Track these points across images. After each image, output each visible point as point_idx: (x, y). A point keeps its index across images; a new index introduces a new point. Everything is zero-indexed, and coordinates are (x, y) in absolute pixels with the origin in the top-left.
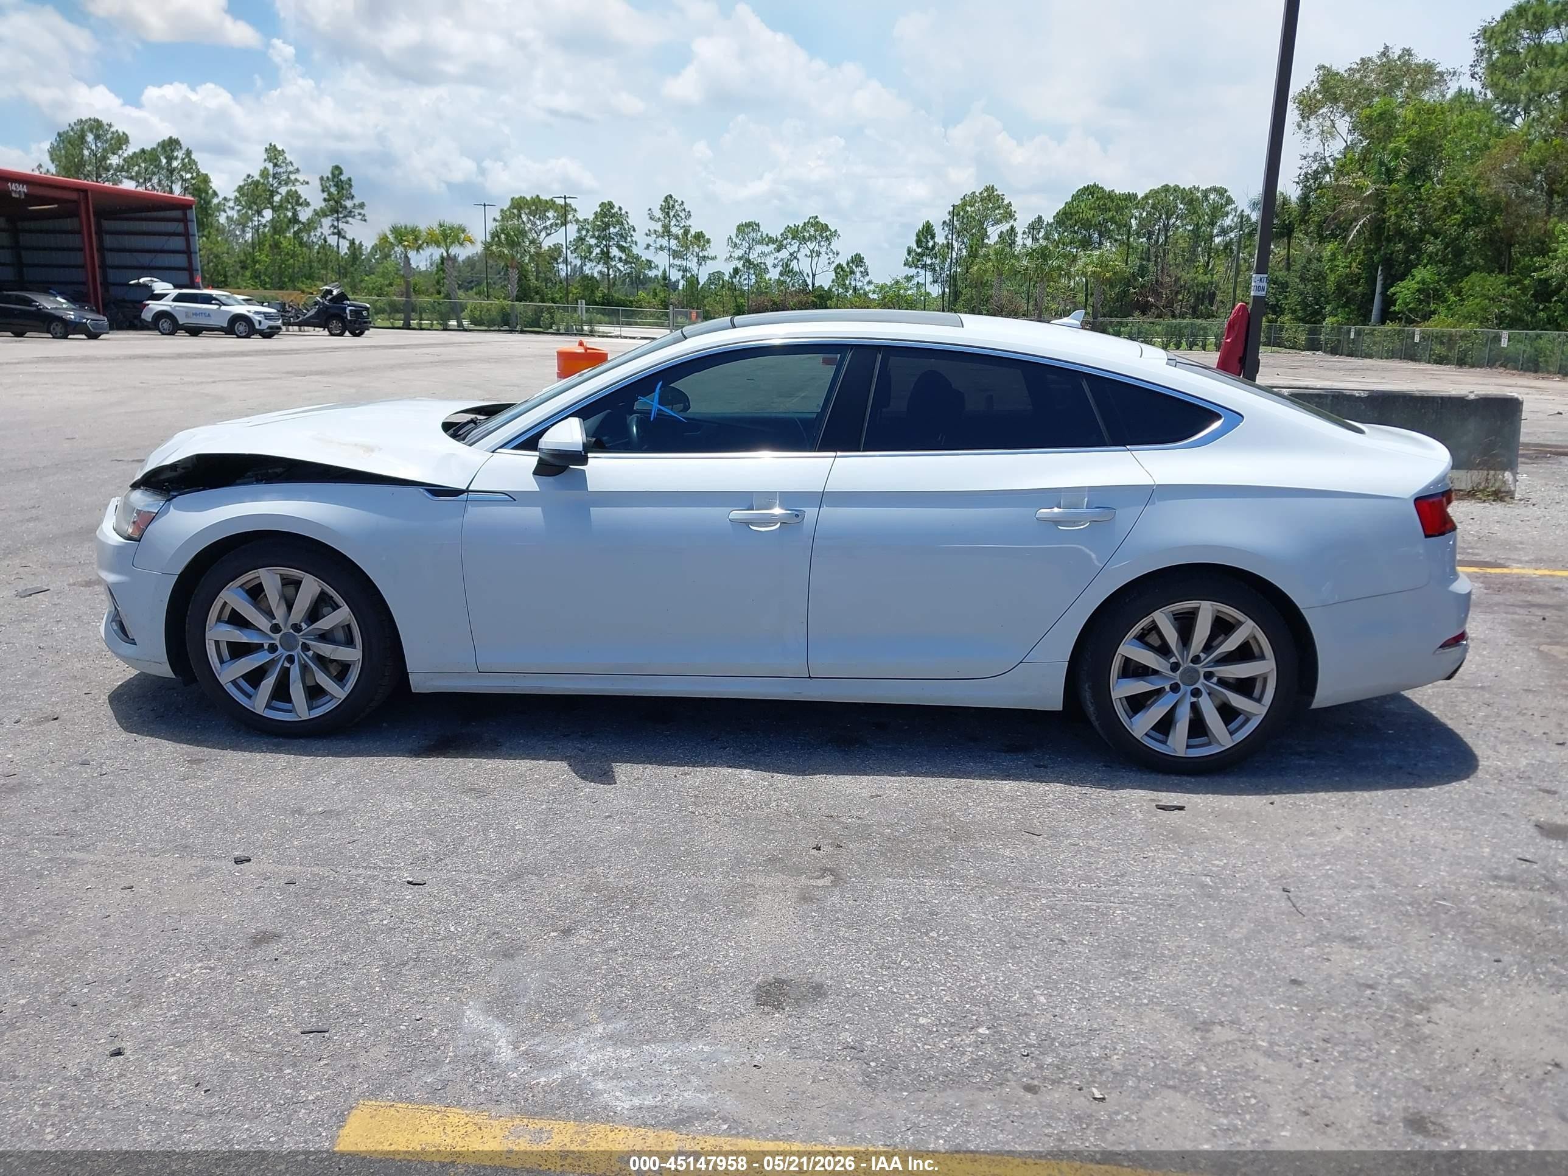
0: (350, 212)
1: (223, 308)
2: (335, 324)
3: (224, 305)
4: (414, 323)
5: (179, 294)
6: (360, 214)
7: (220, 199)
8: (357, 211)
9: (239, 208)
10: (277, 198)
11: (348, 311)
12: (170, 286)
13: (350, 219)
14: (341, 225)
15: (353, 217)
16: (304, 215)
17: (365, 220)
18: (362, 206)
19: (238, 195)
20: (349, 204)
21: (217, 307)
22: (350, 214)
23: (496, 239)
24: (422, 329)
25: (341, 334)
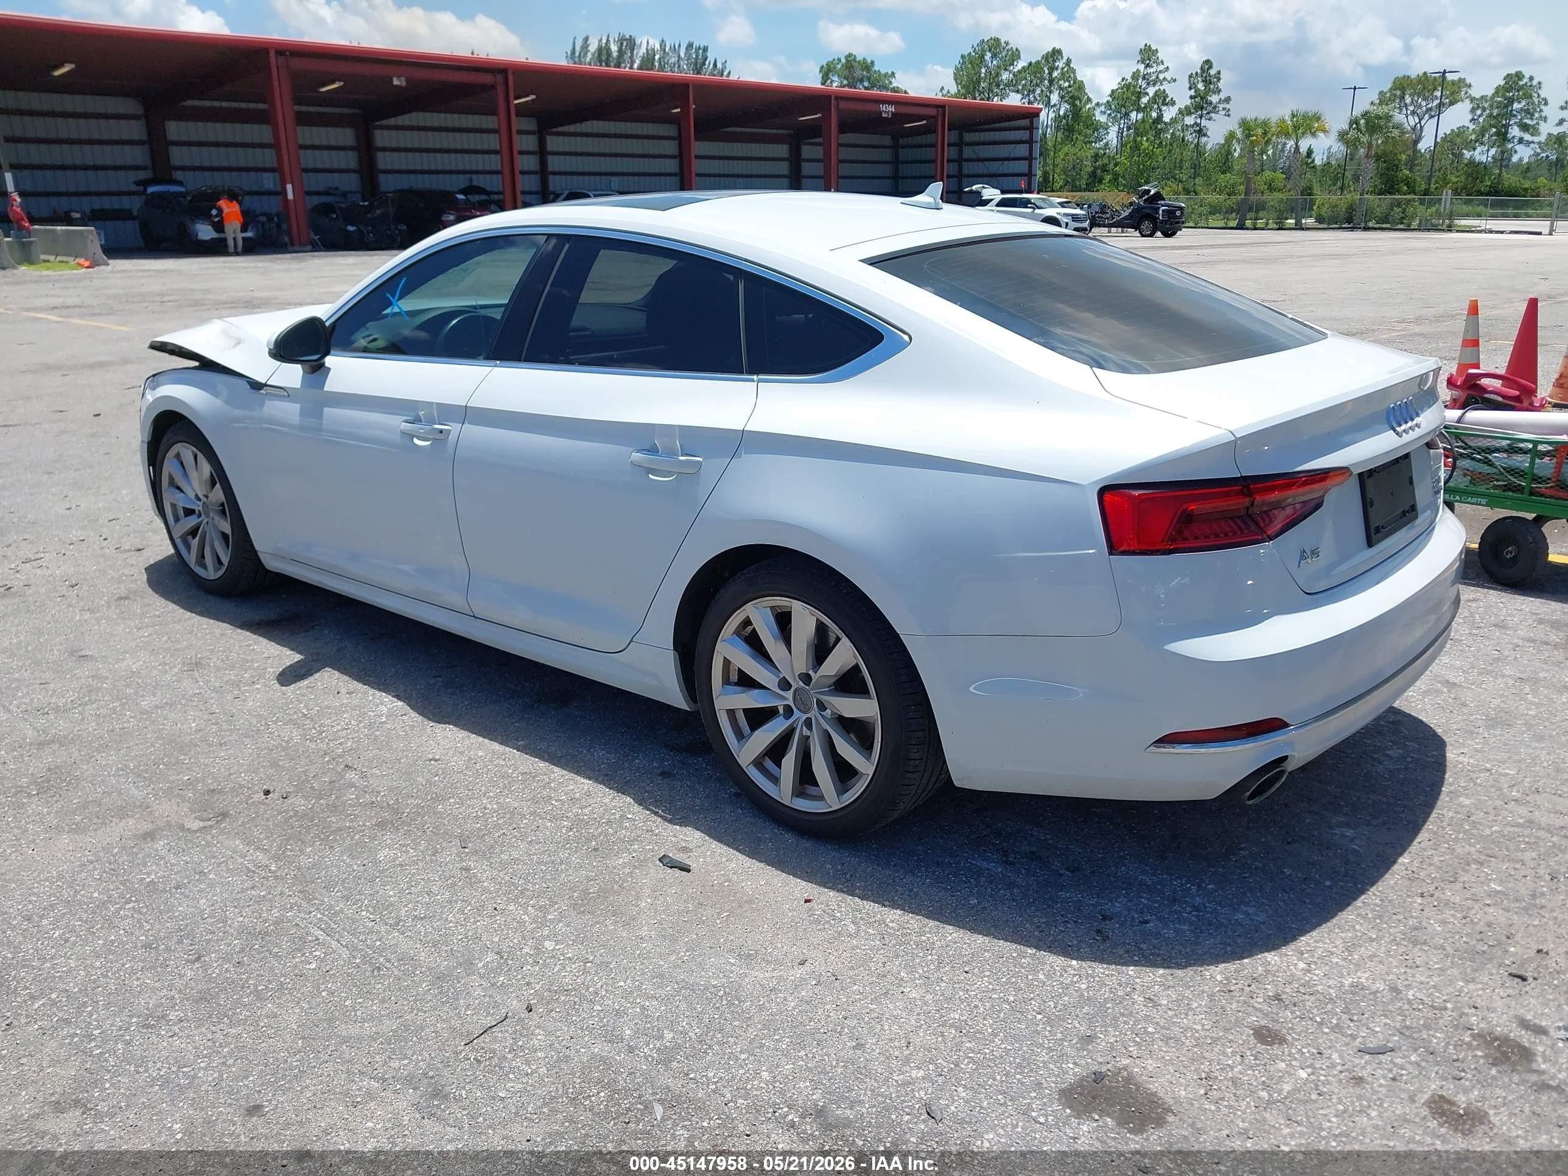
0: (1215, 108)
1: (1037, 211)
2: (1146, 225)
3: (1039, 208)
4: (1248, 223)
5: (1003, 199)
6: (1224, 109)
7: (1094, 104)
8: (1221, 106)
9: (1109, 112)
10: (1145, 100)
11: (1161, 212)
12: (998, 192)
13: (1213, 115)
14: (1204, 122)
15: (1217, 113)
16: (1169, 114)
17: (1229, 115)
18: (1228, 100)
19: (1111, 100)
20: (1214, 99)
21: (1031, 210)
22: (1215, 109)
23: (1354, 126)
24: (1255, 229)
25: (1151, 235)
